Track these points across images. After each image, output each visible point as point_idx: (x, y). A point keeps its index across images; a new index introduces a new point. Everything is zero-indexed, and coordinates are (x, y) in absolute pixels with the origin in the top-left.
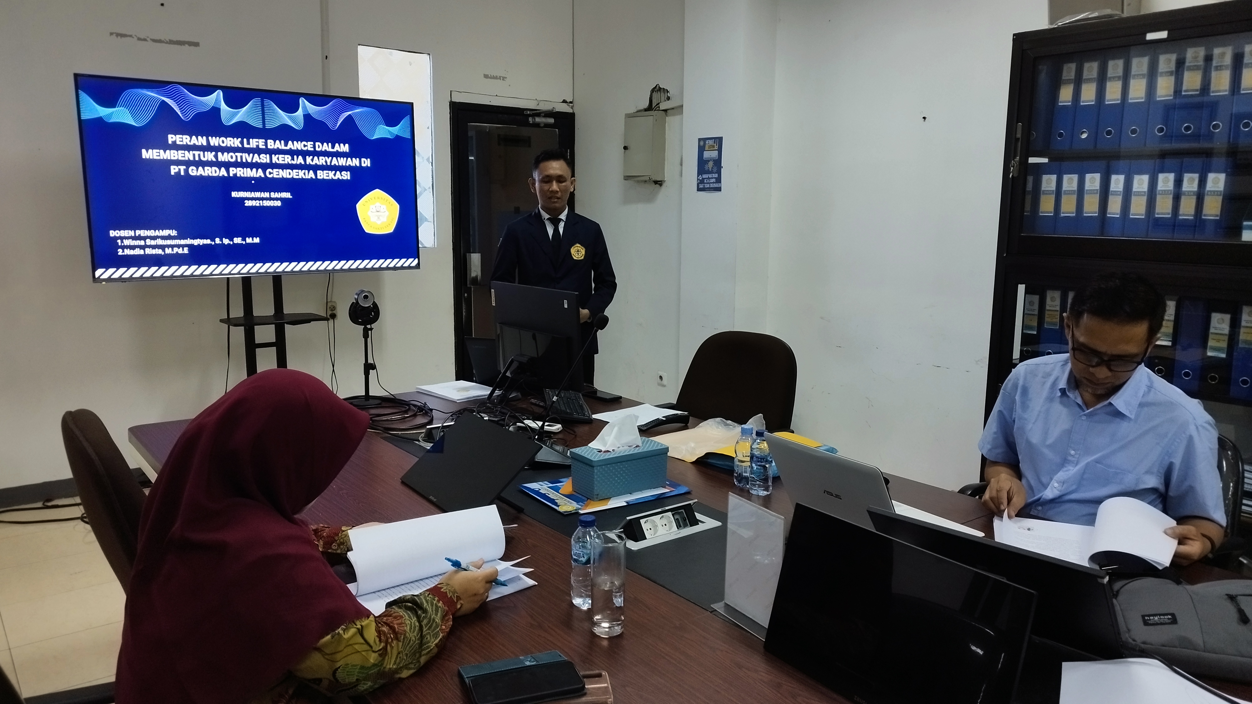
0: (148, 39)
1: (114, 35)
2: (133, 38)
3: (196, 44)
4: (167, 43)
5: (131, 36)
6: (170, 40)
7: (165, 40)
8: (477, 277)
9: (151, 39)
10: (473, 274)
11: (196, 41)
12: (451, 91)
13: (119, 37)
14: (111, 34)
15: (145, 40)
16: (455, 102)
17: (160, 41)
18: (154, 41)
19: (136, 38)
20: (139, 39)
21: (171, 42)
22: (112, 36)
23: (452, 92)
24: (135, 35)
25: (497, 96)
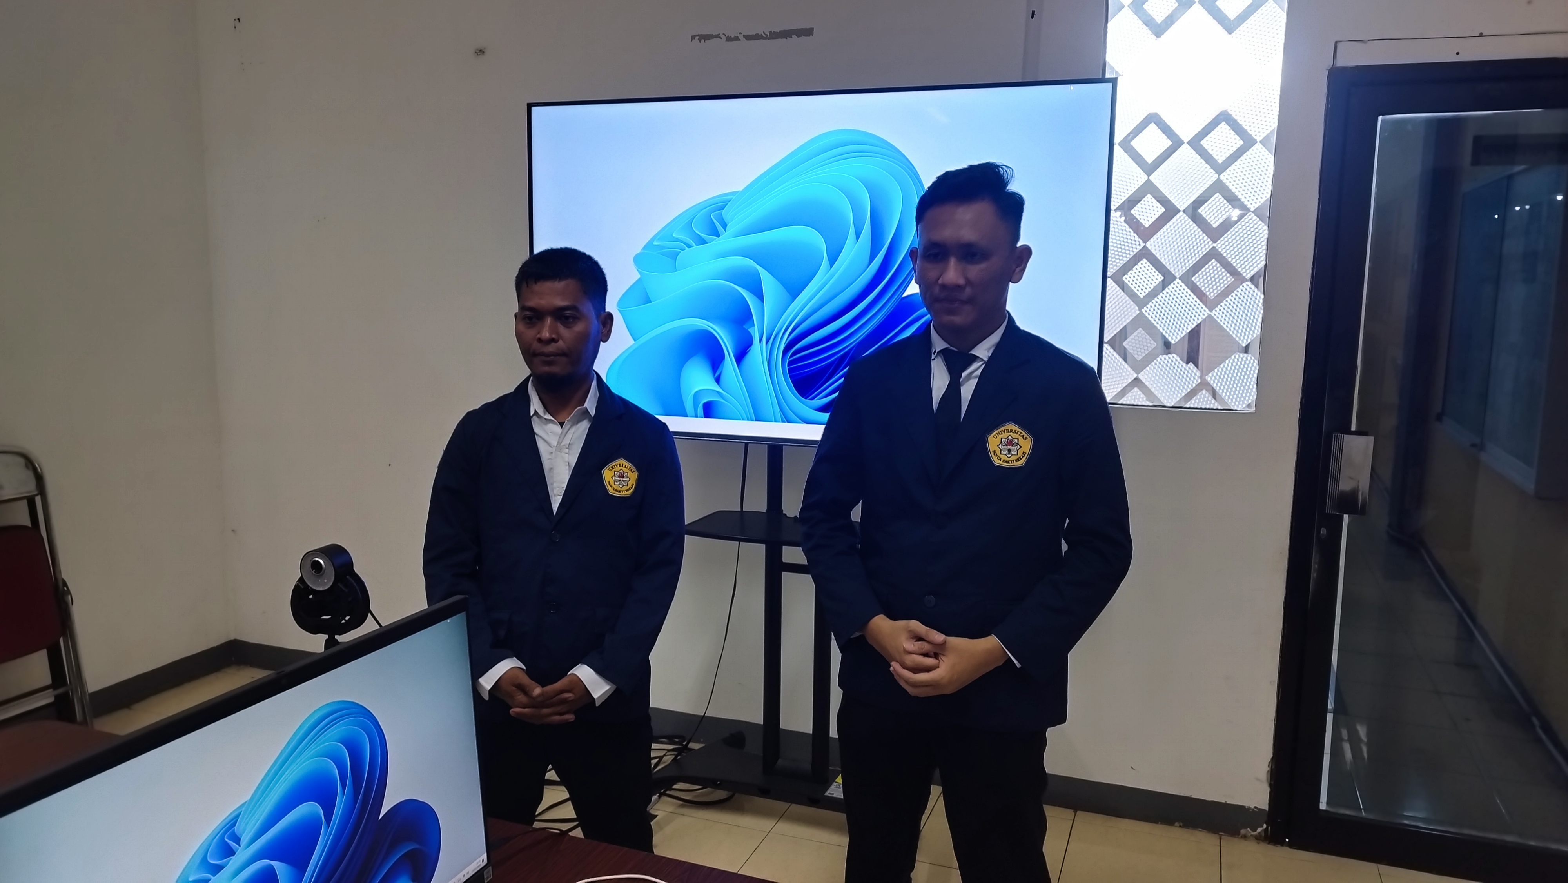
0: (741, 37)
1: (697, 38)
2: (721, 38)
3: (808, 32)
4: (767, 38)
5: (718, 36)
6: (770, 32)
7: (764, 33)
8: (1354, 493)
9: (744, 35)
10: (1345, 486)
11: (808, 26)
12: (1336, 42)
13: (703, 40)
14: (693, 38)
15: (736, 39)
16: (1344, 69)
17: (756, 37)
18: (748, 38)
19: (724, 38)
20: (729, 39)
21: (774, 35)
22: (694, 40)
23: (1339, 46)
24: (724, 34)
25: (1481, 35)
